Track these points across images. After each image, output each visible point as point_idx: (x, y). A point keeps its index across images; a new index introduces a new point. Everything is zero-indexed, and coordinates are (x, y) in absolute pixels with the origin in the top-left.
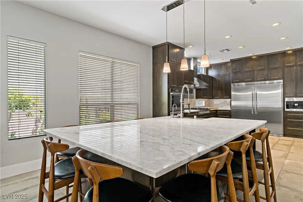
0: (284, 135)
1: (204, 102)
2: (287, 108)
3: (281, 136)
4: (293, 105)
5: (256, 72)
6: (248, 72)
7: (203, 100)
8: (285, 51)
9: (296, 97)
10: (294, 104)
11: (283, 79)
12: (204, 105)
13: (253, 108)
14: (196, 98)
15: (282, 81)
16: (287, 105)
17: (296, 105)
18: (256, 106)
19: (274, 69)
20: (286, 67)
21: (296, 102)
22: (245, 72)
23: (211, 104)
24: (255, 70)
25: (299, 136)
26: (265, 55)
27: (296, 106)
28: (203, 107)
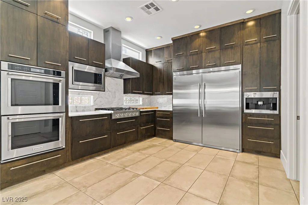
0: (243, 151)
1: (141, 99)
2: (247, 108)
3: (238, 151)
4: (255, 104)
5: (204, 54)
6: (194, 54)
7: (139, 97)
8: (244, 20)
9: (260, 92)
10: (257, 102)
11: (242, 63)
12: (141, 103)
13: (200, 107)
14: (124, 93)
15: (240, 66)
16: (246, 103)
17: (260, 103)
18: (204, 105)
19: (228, 48)
20: (246, 45)
21: (260, 99)
22: (190, 55)
23: (153, 102)
24: (203, 51)
25: (264, 152)
26: (216, 28)
27: (260, 105)
28: (140, 106)
